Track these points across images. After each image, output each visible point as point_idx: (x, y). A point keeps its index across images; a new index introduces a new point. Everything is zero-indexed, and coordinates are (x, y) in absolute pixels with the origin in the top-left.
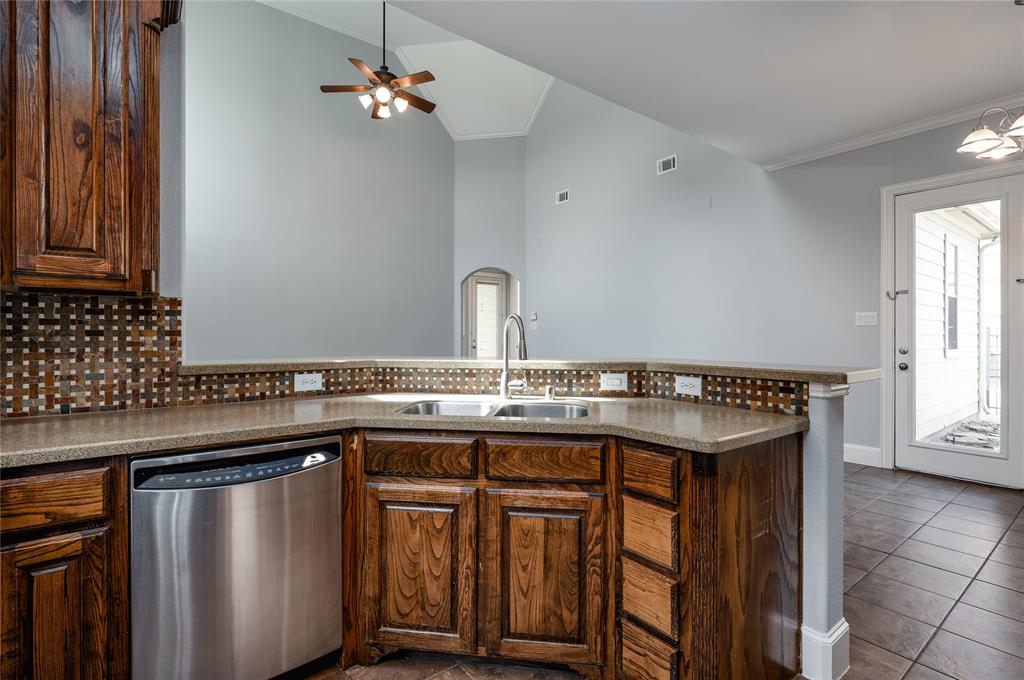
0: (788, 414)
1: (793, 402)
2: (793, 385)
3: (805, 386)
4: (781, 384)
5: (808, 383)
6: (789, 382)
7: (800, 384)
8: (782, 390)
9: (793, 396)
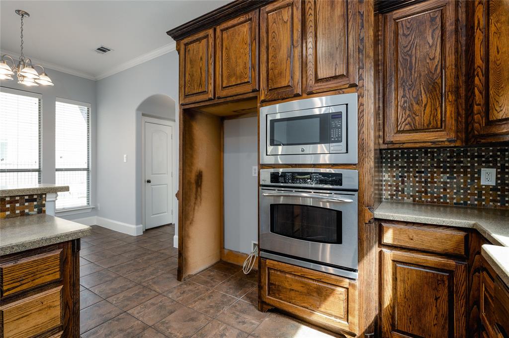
0: (32, 215)
1: (35, 207)
2: (35, 197)
3: (44, 196)
4: (27, 197)
5: (45, 194)
6: (33, 195)
7: (40, 196)
8: (27, 201)
9: (35, 203)
